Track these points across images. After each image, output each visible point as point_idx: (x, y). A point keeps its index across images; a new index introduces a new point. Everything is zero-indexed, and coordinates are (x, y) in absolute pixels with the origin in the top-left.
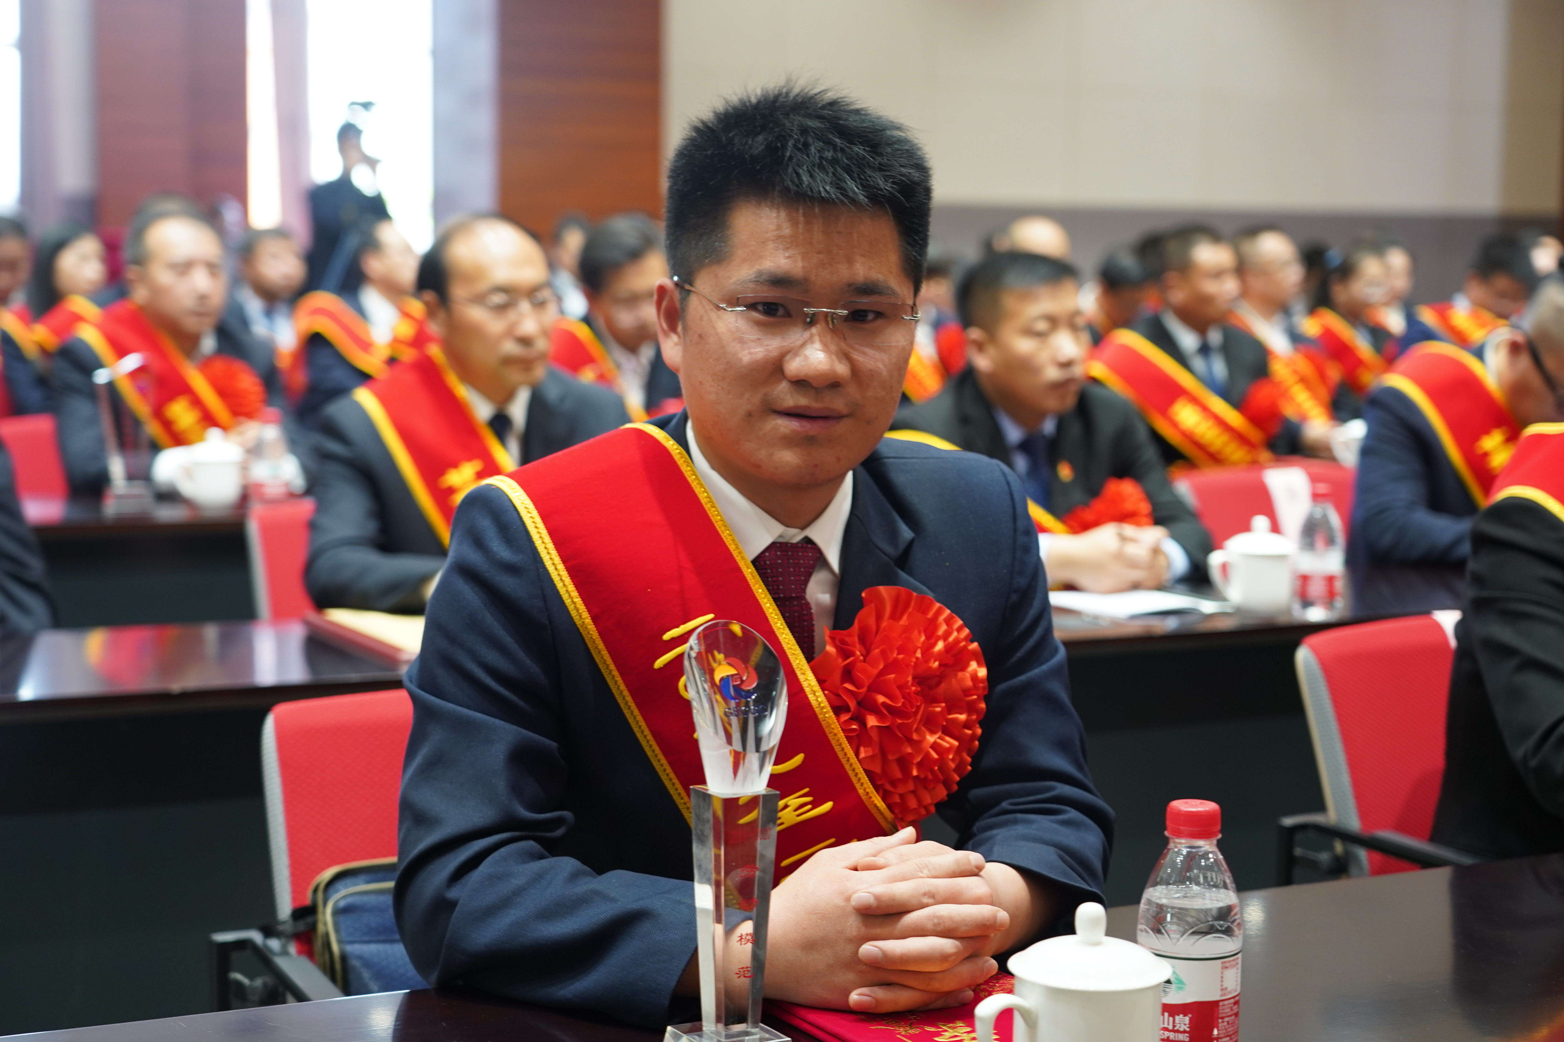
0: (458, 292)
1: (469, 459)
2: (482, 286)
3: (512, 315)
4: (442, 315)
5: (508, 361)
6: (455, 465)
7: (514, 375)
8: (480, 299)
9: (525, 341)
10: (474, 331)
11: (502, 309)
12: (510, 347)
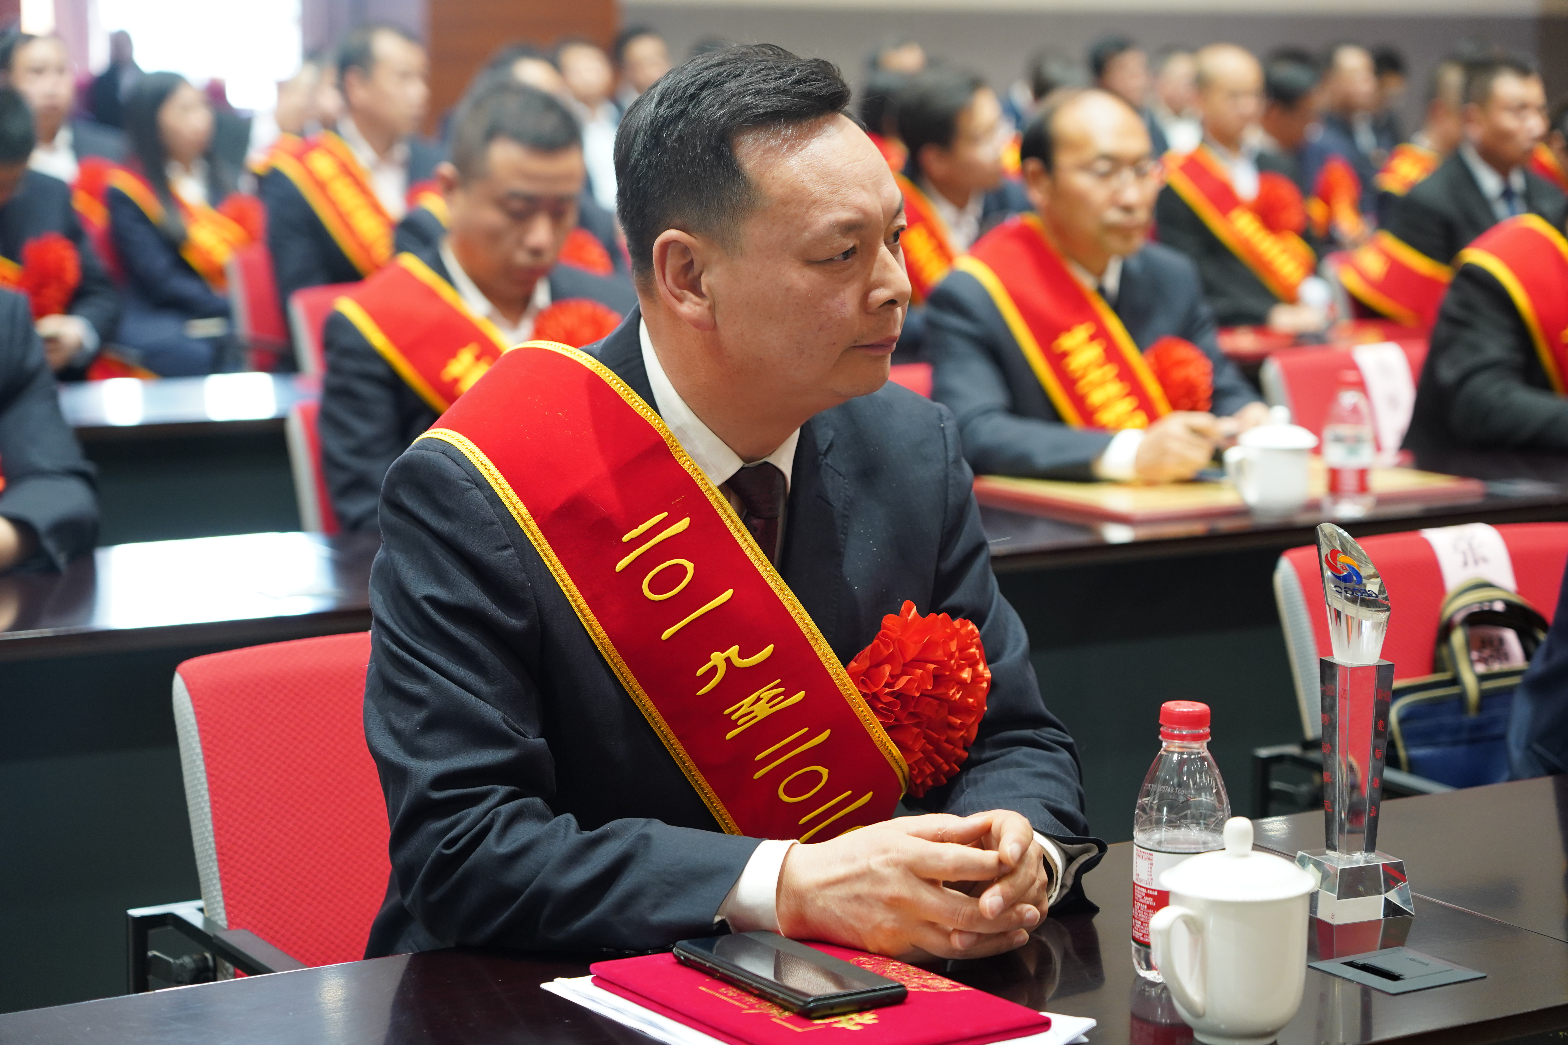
0: (1065, 160)
1: (1082, 323)
2: (1087, 155)
3: (1114, 183)
4: (1046, 183)
5: (1113, 229)
6: (1068, 329)
7: (1114, 242)
8: (1086, 167)
9: (1128, 209)
10: (1078, 200)
11: (1105, 176)
12: (1114, 216)
